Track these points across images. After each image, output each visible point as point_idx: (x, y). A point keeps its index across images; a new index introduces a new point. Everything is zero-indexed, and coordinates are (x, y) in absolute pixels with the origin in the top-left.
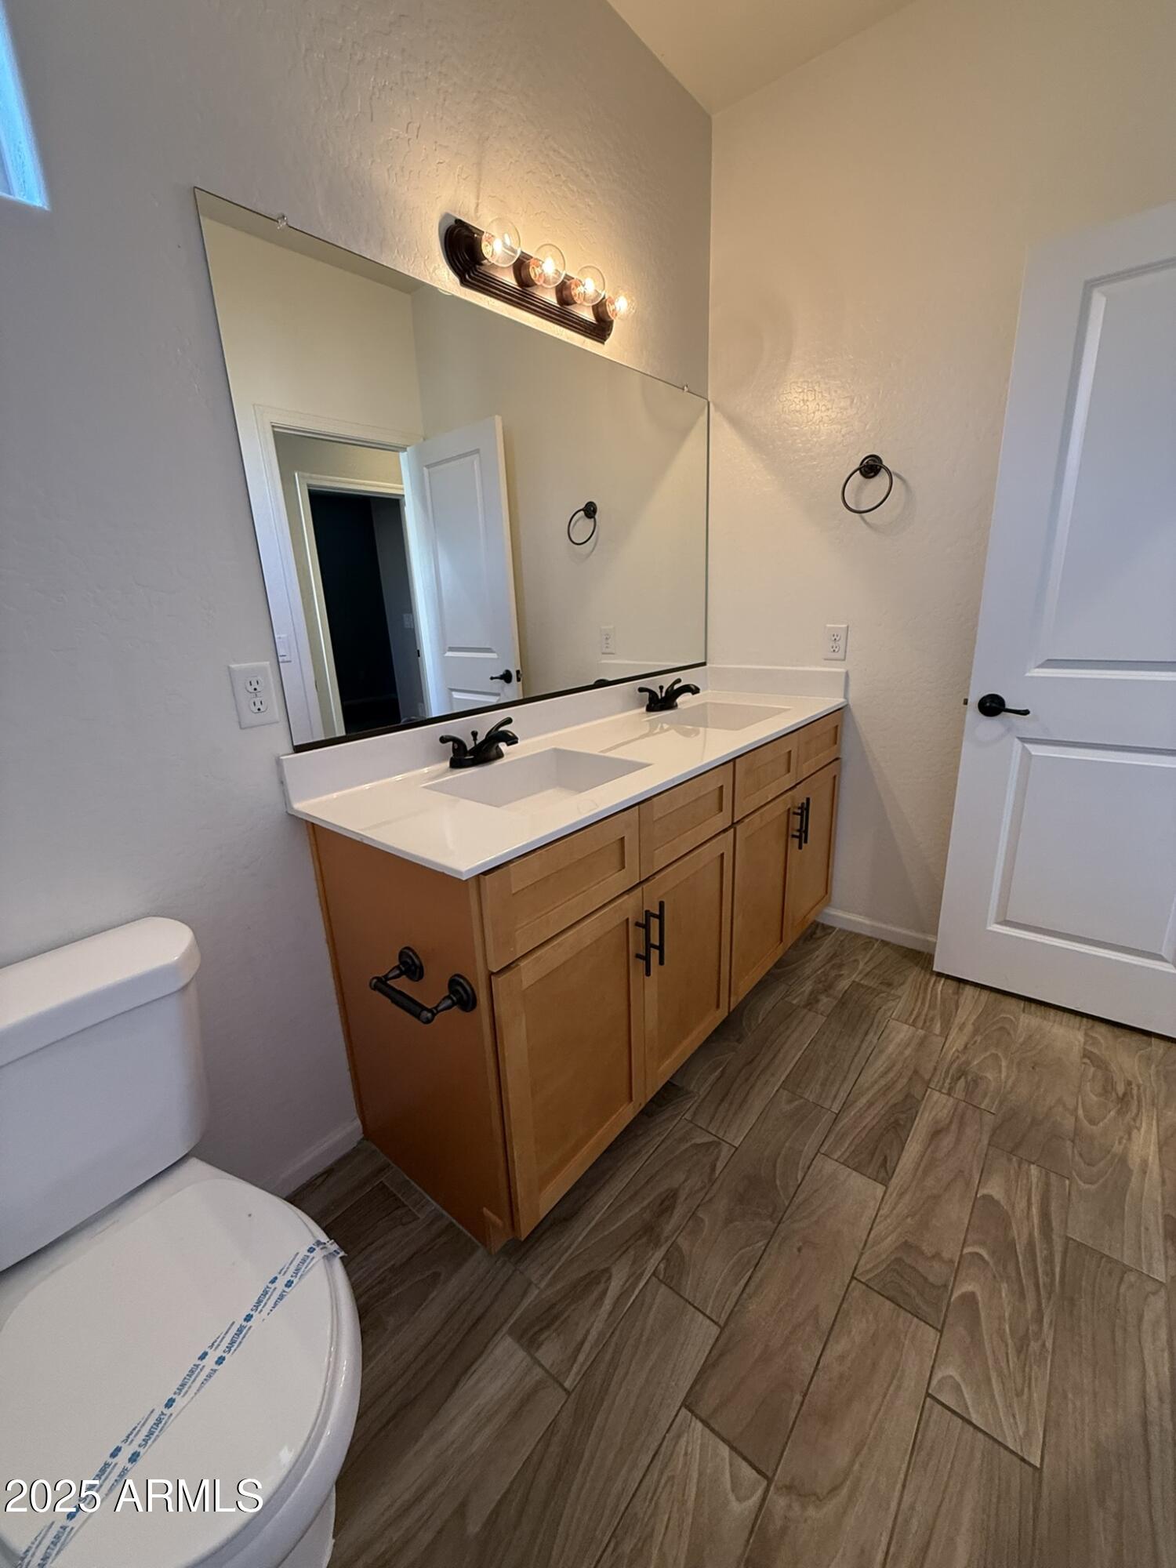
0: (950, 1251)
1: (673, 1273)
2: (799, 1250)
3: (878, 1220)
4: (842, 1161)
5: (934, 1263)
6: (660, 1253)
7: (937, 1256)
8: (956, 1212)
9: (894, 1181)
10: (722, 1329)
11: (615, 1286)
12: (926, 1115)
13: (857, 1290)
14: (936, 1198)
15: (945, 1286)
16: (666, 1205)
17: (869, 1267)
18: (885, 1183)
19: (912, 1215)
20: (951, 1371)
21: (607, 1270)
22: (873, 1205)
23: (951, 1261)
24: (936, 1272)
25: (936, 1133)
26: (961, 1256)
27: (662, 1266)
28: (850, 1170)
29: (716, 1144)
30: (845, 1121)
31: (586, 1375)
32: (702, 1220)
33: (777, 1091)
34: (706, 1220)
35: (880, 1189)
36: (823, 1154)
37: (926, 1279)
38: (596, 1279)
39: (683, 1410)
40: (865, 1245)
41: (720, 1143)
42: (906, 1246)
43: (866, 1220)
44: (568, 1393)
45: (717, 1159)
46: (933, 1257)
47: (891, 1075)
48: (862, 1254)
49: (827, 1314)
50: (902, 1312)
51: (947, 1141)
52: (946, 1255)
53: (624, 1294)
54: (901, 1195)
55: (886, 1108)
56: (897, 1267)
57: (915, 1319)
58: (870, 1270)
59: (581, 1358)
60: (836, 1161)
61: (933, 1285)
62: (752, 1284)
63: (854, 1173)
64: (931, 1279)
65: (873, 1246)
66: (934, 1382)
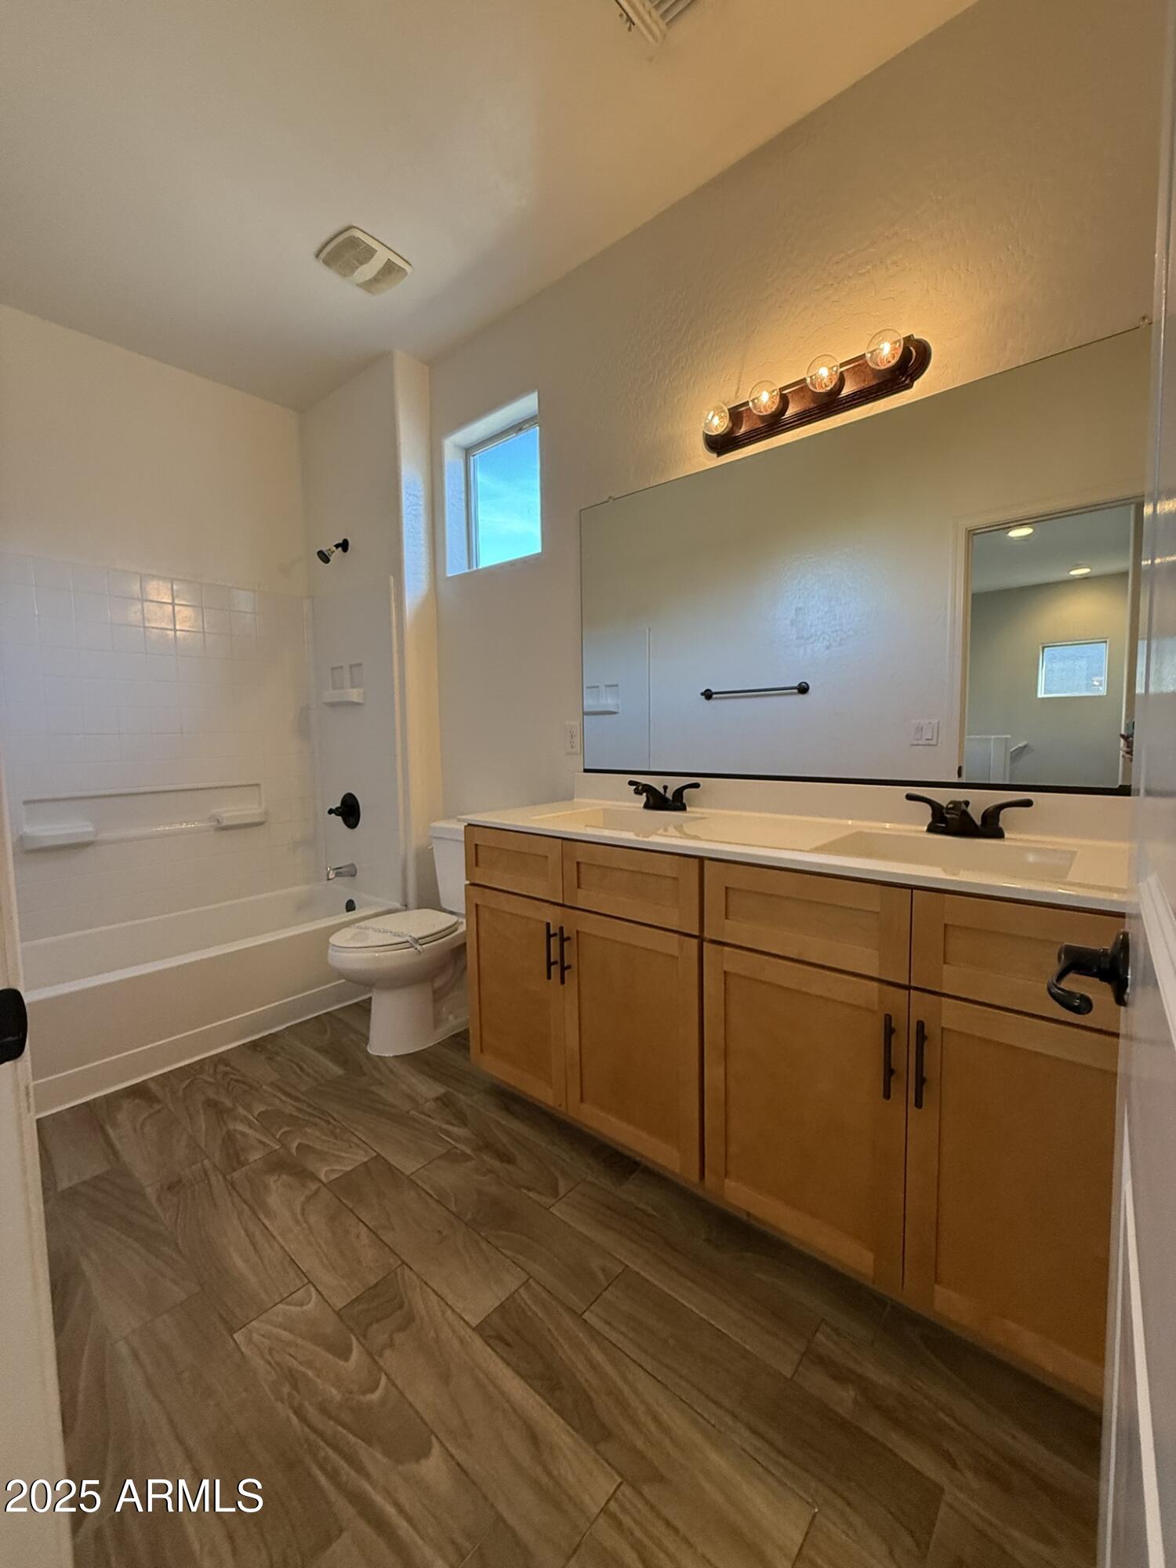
0: (389, 1360)
1: (453, 1157)
2: (440, 1232)
3: (442, 1303)
4: (516, 1295)
5: (386, 1336)
6: (468, 1151)
7: (391, 1344)
8: (425, 1395)
9: (478, 1343)
10: (408, 1177)
11: (457, 1130)
12: (568, 1440)
13: (393, 1261)
14: (445, 1378)
15: (365, 1336)
16: (506, 1158)
17: (407, 1278)
18: (478, 1329)
19: (437, 1340)
20: (310, 1306)
21: (466, 1125)
22: (459, 1306)
23: (381, 1355)
24: (379, 1335)
25: (534, 1438)
26: (380, 1369)
27: (459, 1152)
28: (503, 1299)
29: (555, 1193)
30: (568, 1321)
31: (414, 1120)
32: (485, 1176)
33: (621, 1262)
34: (484, 1178)
35: (474, 1322)
36: (527, 1281)
37: (378, 1321)
38: (463, 1121)
39: (375, 1154)
40: (426, 1283)
41: (555, 1197)
42: (410, 1318)
43: (444, 1291)
44: (408, 1112)
45: (539, 1193)
46: (392, 1339)
47: (653, 1427)
48: (418, 1277)
49: (387, 1237)
50: (363, 1290)
51: (521, 1451)
52: (388, 1353)
53: (448, 1133)
54: (462, 1341)
55: (586, 1385)
56: (396, 1301)
57: (354, 1297)
58: (403, 1277)
59: (422, 1116)
60: (517, 1290)
61: (368, 1326)
62: (427, 1197)
63: (499, 1303)
64: (375, 1326)
65: (421, 1289)
66: (313, 1289)
